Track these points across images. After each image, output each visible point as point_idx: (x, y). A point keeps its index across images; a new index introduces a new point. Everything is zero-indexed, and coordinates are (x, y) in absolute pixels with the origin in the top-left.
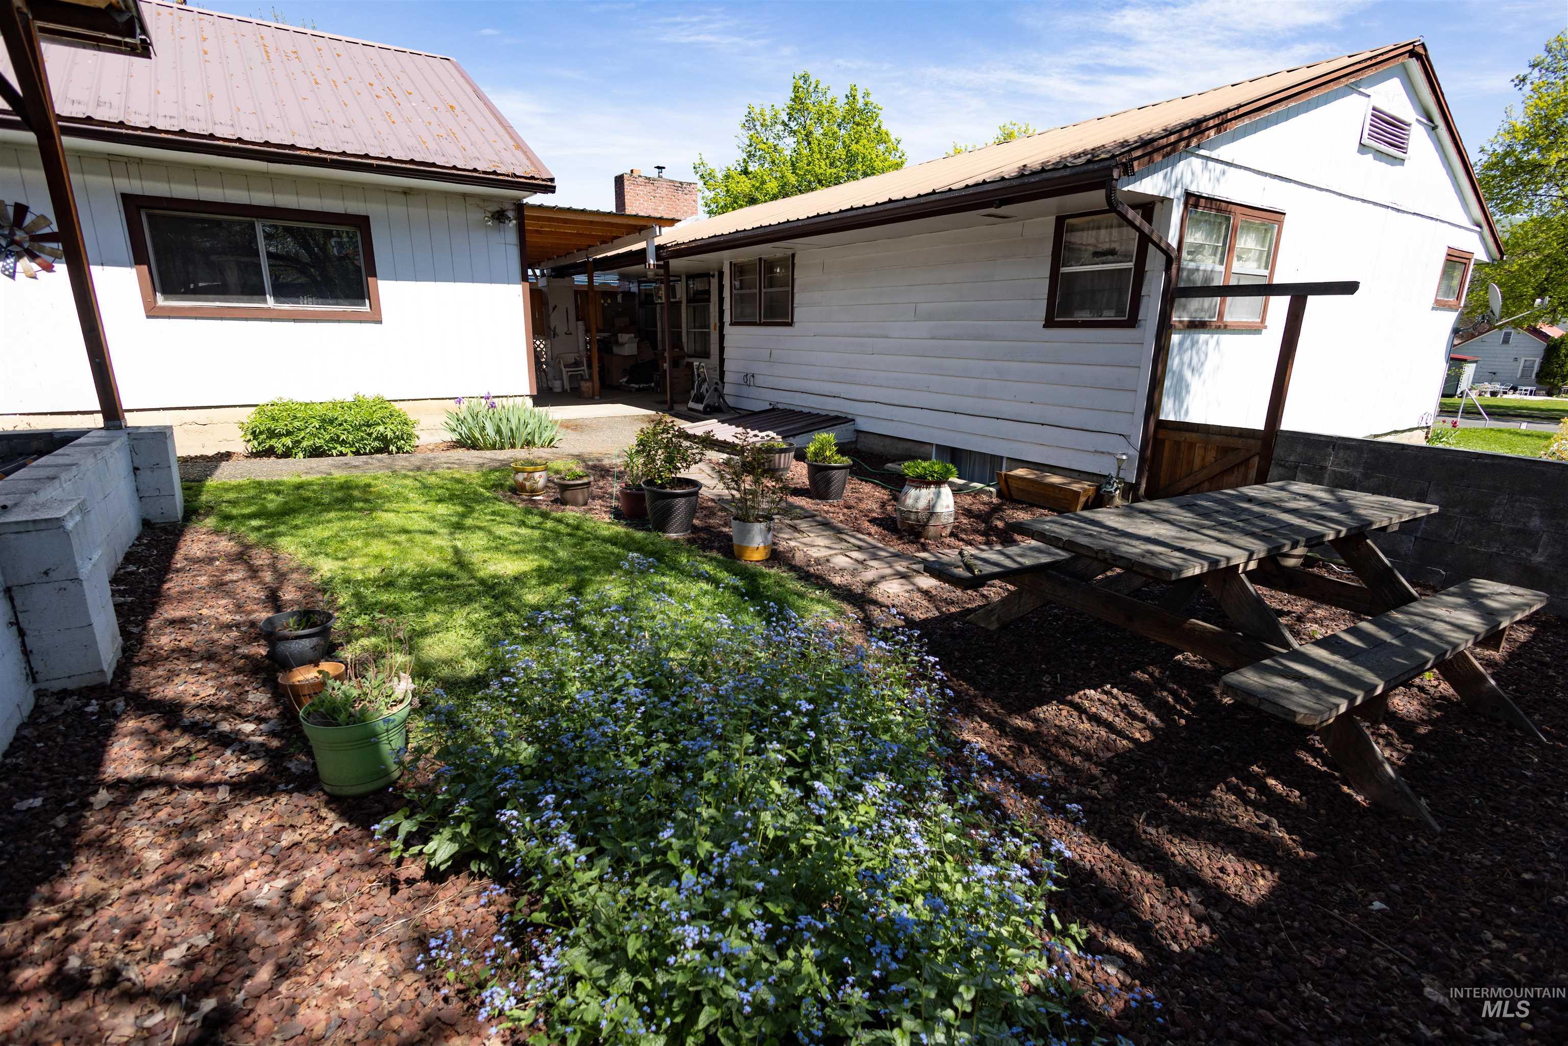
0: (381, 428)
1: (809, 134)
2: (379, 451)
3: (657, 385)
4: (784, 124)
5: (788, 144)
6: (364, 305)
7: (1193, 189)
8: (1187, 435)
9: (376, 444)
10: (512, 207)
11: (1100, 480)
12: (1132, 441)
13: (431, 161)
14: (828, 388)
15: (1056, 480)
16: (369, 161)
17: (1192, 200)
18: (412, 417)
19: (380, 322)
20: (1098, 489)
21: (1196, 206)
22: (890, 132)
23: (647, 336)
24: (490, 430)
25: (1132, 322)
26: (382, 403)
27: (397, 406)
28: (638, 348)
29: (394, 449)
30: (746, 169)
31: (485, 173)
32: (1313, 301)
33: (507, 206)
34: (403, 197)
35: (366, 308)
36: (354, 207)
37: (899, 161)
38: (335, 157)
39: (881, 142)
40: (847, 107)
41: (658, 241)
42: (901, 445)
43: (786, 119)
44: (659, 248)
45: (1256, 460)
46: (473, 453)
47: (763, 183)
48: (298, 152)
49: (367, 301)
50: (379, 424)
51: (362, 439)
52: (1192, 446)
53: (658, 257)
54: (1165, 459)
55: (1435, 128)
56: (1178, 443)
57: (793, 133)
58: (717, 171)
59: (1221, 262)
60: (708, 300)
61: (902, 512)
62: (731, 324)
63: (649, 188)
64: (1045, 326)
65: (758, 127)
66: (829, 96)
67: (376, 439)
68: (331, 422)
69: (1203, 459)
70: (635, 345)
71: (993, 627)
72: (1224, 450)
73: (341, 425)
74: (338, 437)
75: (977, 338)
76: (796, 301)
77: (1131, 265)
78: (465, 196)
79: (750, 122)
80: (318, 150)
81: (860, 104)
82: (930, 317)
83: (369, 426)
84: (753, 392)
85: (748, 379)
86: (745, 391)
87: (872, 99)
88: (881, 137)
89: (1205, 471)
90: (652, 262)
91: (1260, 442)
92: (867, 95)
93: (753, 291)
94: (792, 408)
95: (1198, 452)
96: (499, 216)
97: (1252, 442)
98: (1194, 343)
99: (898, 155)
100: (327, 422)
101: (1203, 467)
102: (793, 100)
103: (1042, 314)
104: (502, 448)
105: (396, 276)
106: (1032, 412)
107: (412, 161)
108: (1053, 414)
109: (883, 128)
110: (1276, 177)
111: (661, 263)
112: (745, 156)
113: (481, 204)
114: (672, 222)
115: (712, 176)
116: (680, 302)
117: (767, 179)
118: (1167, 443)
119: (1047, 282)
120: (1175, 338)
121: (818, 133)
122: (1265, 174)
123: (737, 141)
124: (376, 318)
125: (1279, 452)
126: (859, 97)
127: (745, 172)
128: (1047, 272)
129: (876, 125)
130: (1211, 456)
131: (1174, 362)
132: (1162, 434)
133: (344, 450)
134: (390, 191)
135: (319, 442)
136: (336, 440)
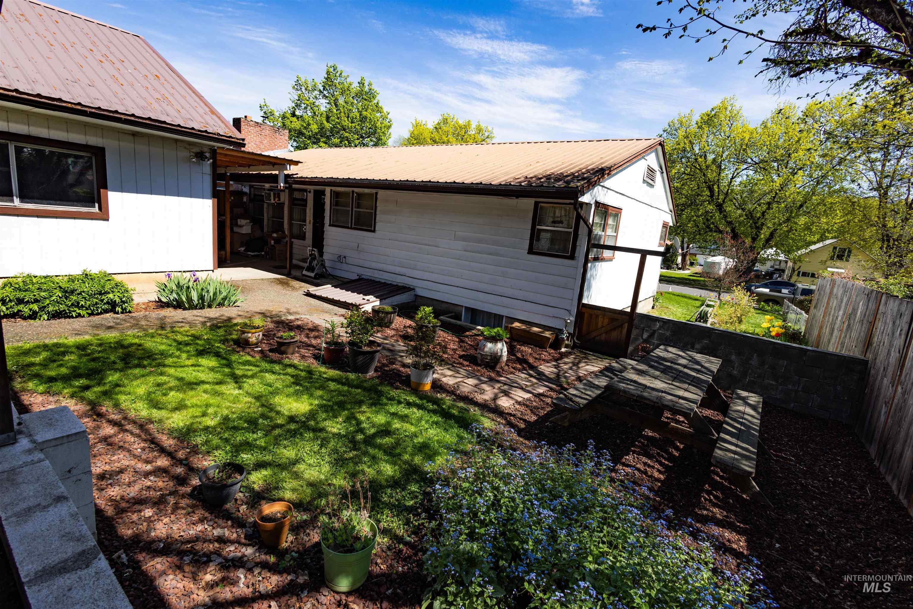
0: (111, 296)
1: (336, 100)
2: (106, 311)
3: (267, 253)
4: (320, 91)
5: (323, 105)
6: (95, 207)
7: (598, 200)
8: (596, 311)
9: (106, 306)
10: (209, 151)
11: (558, 332)
12: (572, 313)
13: (163, 120)
14: (398, 270)
15: (535, 329)
16: (119, 116)
17: (598, 204)
18: (130, 287)
19: (108, 220)
20: (557, 336)
21: (599, 207)
22: (383, 107)
23: (257, 222)
24: (195, 296)
25: (572, 257)
26: (107, 276)
27: (118, 278)
28: (252, 229)
29: (120, 310)
30: (294, 112)
31: (199, 131)
32: (649, 257)
33: (205, 149)
34: (131, 138)
35: (96, 209)
36: (93, 140)
37: (389, 124)
38: (93, 110)
39: (378, 111)
40: (358, 88)
41: (286, 172)
42: (444, 306)
43: (322, 89)
44: (287, 176)
45: (626, 325)
46: (180, 311)
47: (309, 124)
48: (64, 104)
49: (97, 205)
50: (109, 293)
51: (97, 304)
52: (597, 316)
53: (286, 182)
54: (585, 322)
55: (662, 173)
56: (591, 315)
57: (325, 97)
58: (276, 111)
59: (603, 231)
60: (306, 205)
61: (482, 355)
62: (330, 225)
63: (258, 129)
64: (528, 253)
65: (303, 89)
66: (348, 80)
67: (108, 303)
68: (72, 292)
69: (603, 323)
70: (250, 227)
71: (566, 424)
72: (612, 320)
73: (79, 294)
74: (78, 303)
75: (491, 254)
76: (377, 219)
77: (572, 230)
78: (176, 141)
79: (298, 86)
80: (79, 104)
81: (366, 89)
82: (464, 239)
83: (100, 294)
84: (344, 267)
85: (341, 259)
86: (338, 265)
87: (373, 87)
88: (378, 108)
89: (603, 329)
90: (282, 185)
91: (628, 318)
92: (370, 84)
93: (348, 209)
94: (373, 279)
95: (600, 319)
96: (200, 156)
97: (624, 317)
98: (595, 266)
99: (388, 120)
100: (67, 293)
101: (603, 327)
102: (326, 79)
103: (527, 247)
104: (202, 308)
105: (121, 189)
106: (520, 294)
107: (149, 119)
108: (531, 297)
109: (380, 105)
110: (620, 194)
111: (287, 185)
112: (294, 105)
113: (188, 147)
114: (297, 163)
115: (272, 113)
116: (284, 204)
117: (311, 122)
118: (586, 314)
119: (529, 232)
120: (589, 265)
121: (341, 101)
122: (618, 193)
123: (289, 96)
124: (104, 216)
125: (636, 322)
126: (366, 85)
127: (293, 115)
128: (529, 226)
129: (375, 102)
130: (606, 321)
131: (588, 275)
132: (584, 310)
133: (82, 312)
134: (122, 133)
135: (62, 307)
136: (77, 305)
